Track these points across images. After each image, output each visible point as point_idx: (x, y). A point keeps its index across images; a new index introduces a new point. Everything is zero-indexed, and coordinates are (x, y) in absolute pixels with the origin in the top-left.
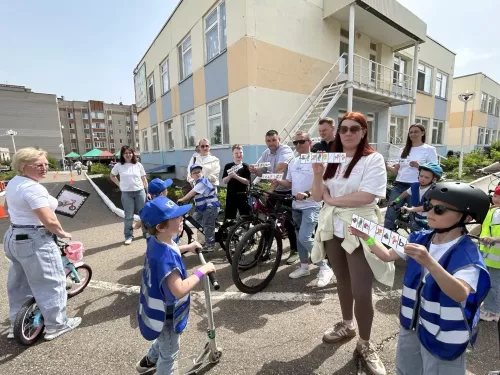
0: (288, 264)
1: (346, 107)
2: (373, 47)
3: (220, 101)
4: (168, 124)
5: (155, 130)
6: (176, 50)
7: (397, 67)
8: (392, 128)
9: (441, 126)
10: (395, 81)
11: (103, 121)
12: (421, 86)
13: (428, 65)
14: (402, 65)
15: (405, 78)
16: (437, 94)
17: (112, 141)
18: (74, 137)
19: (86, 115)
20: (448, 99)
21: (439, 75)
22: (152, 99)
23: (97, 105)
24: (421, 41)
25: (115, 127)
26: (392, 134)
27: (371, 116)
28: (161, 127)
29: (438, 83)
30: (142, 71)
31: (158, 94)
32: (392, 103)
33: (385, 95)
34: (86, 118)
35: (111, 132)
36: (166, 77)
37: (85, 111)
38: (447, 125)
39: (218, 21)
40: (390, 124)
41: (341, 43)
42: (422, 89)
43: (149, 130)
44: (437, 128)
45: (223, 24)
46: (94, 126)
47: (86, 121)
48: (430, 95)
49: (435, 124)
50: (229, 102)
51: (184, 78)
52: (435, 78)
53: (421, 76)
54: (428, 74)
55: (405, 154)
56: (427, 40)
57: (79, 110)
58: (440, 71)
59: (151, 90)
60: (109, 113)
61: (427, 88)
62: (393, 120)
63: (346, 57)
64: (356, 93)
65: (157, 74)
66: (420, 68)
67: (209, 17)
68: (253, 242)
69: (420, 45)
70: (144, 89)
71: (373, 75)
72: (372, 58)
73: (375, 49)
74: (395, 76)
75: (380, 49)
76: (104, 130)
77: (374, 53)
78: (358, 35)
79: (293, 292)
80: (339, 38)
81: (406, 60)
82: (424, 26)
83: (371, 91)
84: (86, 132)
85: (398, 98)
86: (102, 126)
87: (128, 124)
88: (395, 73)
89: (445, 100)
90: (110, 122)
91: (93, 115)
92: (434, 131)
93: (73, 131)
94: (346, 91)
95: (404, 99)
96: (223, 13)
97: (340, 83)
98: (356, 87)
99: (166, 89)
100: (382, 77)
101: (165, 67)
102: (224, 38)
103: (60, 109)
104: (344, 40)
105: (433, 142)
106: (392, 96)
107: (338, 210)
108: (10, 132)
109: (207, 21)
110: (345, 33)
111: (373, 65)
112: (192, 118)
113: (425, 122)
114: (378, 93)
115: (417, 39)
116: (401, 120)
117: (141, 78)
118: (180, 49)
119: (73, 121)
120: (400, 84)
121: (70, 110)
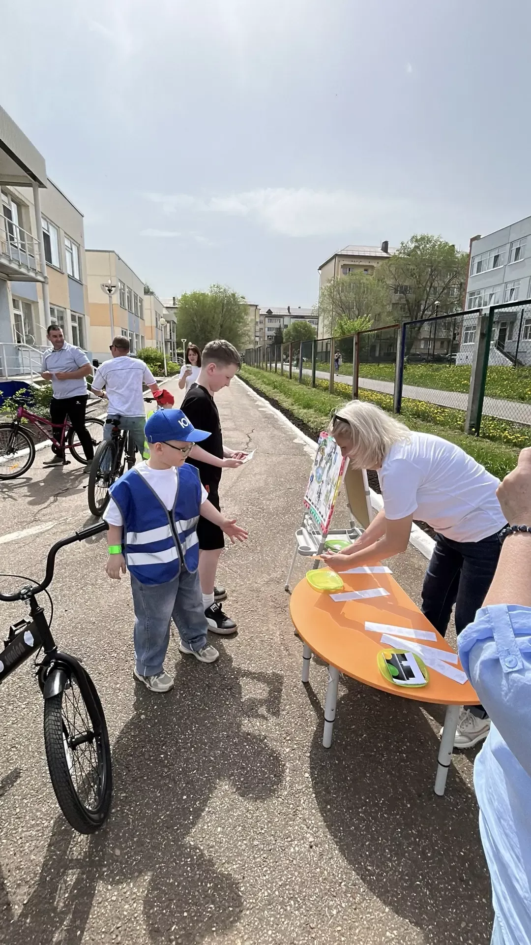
7: (7, 212)
8: (17, 317)
9: (80, 321)
12: (48, 256)
13: (52, 223)
14: (13, 210)
16: (69, 272)
20: (84, 282)
21: (67, 243)
24: (41, 185)
26: (18, 327)
29: (68, 255)
32: (13, 276)
38: (87, 321)
40: (13, 310)
42: (51, 261)
44: (76, 325)
48: (60, 272)
49: (73, 318)
52: (63, 247)
53: (47, 239)
54: (53, 236)
58: (68, 236)
61: (55, 262)
62: (16, 306)
66: (45, 226)
69: (41, 190)
81: (18, 203)
82: (41, 161)
85: (23, 270)
89: (79, 282)
92: (74, 328)
95: (32, 274)
106: (14, 266)
113: (60, 314)
115: (34, 178)
116: (28, 306)
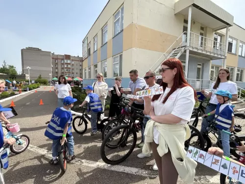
0: (139, 147)
1: (185, 60)
2: (202, 28)
3: (119, 55)
4: (96, 66)
5: (90, 69)
6: (101, 31)
7: (216, 39)
8: (212, 72)
9: (242, 72)
10: (214, 47)
11: (69, 64)
12: (230, 49)
13: (235, 39)
14: (219, 38)
15: (220, 45)
16: (240, 54)
17: (73, 73)
18: (57, 71)
19: (63, 61)
21: (241, 44)
22: (89, 54)
23: (68, 57)
24: (230, 25)
25: (75, 67)
26: (212, 75)
27: (200, 65)
28: (92, 67)
29: (240, 49)
30: (86, 41)
31: (92, 52)
32: (212, 58)
33: (208, 54)
34: (63, 62)
35: (73, 69)
36: (96, 44)
37: (62, 59)
39: (120, 16)
40: (211, 69)
41: (184, 26)
42: (231, 51)
43: (87, 69)
45: (122, 18)
46: (66, 66)
47: (62, 64)
48: (235, 55)
49: (238, 70)
50: (123, 56)
51: (104, 44)
52: (238, 45)
53: (230, 44)
54: (234, 43)
55: (216, 87)
56: (234, 25)
57: (60, 59)
58: (241, 42)
59: (89, 50)
60: (73, 60)
61: (233, 51)
62: (212, 67)
63: (186, 34)
64: (191, 52)
65: (92, 43)
66: (230, 40)
67: (116, 15)
68: (119, 133)
69: (229, 28)
70: (86, 50)
71: (202, 43)
72: (201, 34)
73: (203, 30)
74: (214, 44)
75: (206, 30)
76: (70, 68)
77: (202, 32)
78: (193, 22)
79: (137, 167)
80: (183, 24)
81: (221, 36)
82: (232, 17)
83: (200, 51)
84: (62, 68)
85: (216, 55)
86: (69, 66)
87: (80, 66)
88: (214, 42)
90: (73, 65)
91: (66, 61)
92: (238, 74)
93: (57, 68)
94: (185, 51)
95: (219, 56)
96: (122, 13)
97: (181, 47)
98: (191, 49)
99: (96, 50)
100: (206, 45)
101: (96, 39)
102: (122, 25)
103: (52, 58)
104: (185, 25)
105: (237, 80)
106: (212, 55)
107: (157, 124)
108: (28, 67)
109: (115, 16)
110: (186, 21)
111: (202, 38)
112: (106, 63)
113: (232, 69)
114: (204, 52)
115: (228, 24)
116: (217, 67)
117: (86, 45)
118: (102, 30)
119: (57, 64)
120: (217, 48)
121: (56, 58)
